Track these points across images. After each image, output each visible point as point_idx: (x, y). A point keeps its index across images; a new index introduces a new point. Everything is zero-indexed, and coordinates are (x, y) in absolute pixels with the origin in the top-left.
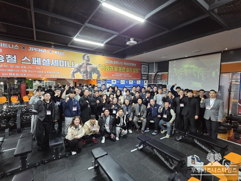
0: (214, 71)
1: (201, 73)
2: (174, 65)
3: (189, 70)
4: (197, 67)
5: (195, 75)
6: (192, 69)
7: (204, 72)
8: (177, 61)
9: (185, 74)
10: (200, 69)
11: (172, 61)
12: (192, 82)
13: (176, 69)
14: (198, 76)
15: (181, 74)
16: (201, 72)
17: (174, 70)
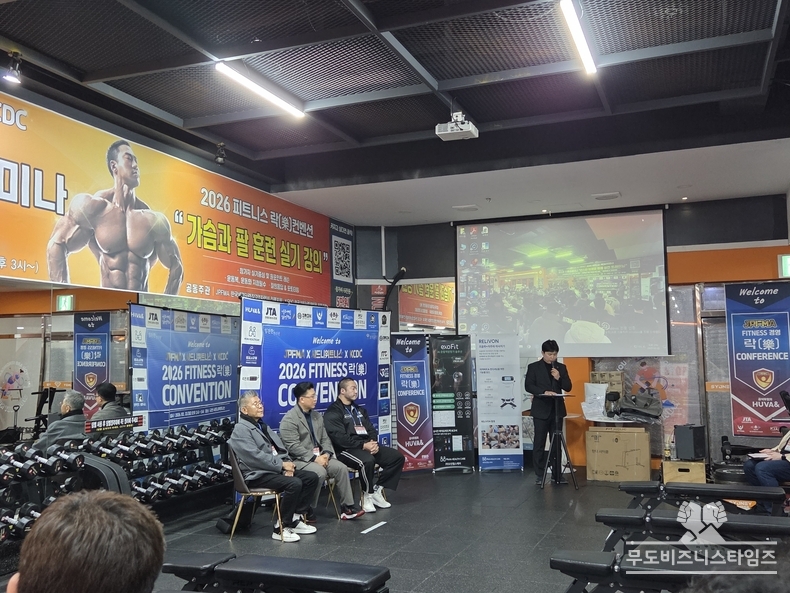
0: (646, 277)
1: (599, 285)
2: (484, 246)
3: (553, 270)
4: (581, 260)
5: (577, 292)
6: (563, 265)
7: (614, 281)
8: (494, 226)
9: (536, 285)
10: (597, 266)
11: (474, 229)
12: (569, 321)
13: (491, 265)
14: (591, 296)
15: (519, 287)
16: (598, 281)
17: (483, 270)
